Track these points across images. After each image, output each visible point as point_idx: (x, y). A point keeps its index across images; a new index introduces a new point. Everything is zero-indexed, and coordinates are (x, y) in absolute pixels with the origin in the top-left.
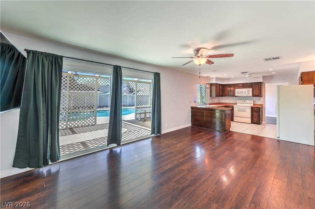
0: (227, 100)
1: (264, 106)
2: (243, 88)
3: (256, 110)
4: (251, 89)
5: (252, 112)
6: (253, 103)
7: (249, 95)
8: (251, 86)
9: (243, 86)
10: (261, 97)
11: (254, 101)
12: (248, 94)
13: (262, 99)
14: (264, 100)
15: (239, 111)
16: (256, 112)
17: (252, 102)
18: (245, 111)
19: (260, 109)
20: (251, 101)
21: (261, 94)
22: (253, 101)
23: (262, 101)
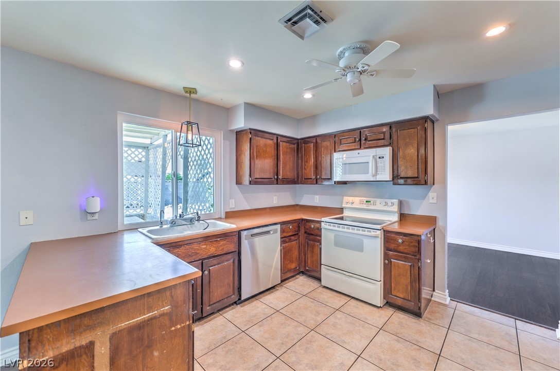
0: (317, 197)
1: (440, 223)
2: (360, 148)
3: (401, 248)
4: (387, 152)
5: (386, 257)
6: (395, 208)
7: (379, 178)
8: (388, 136)
9: (360, 140)
10: (426, 183)
11: (401, 203)
12: (376, 174)
13: (432, 195)
14: (443, 198)
15: (337, 244)
16: (403, 256)
17: (393, 204)
18: (360, 249)
19: (419, 242)
20: (389, 201)
21: (426, 173)
22: (396, 201)
23: (435, 201)
